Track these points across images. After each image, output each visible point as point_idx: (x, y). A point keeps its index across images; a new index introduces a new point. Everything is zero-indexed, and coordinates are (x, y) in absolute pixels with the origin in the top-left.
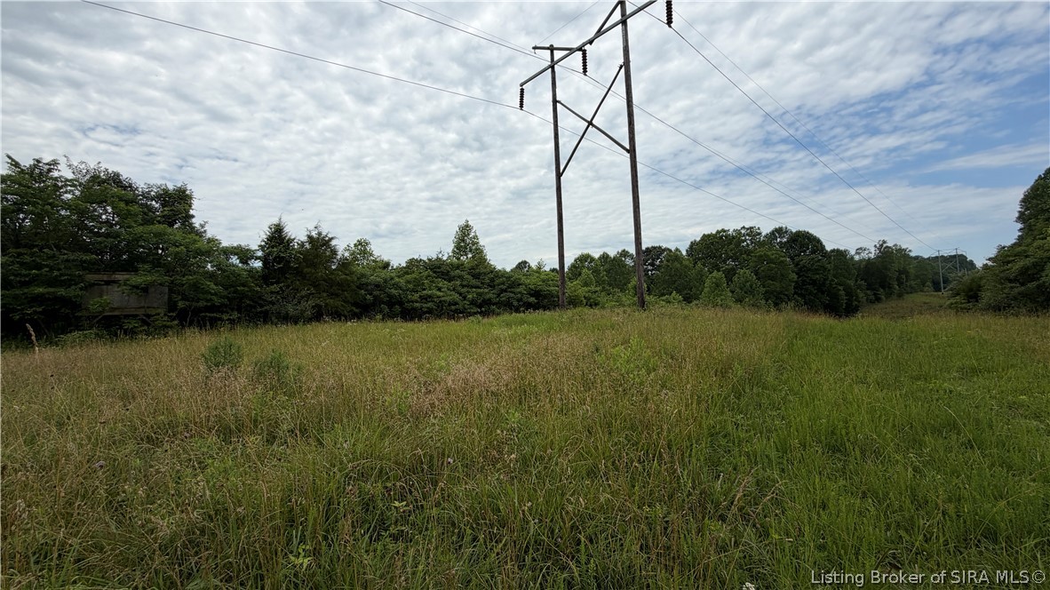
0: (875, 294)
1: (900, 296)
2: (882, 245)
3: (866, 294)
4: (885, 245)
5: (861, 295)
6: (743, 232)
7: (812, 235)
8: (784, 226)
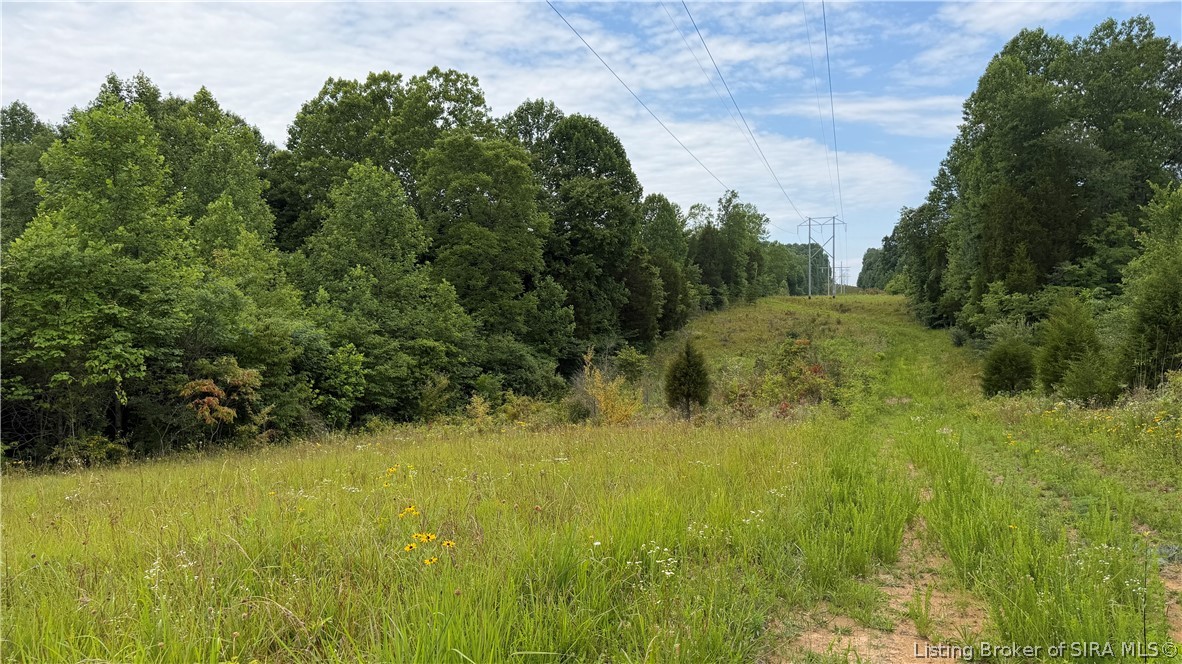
0: (714, 293)
1: (751, 299)
2: (729, 201)
3: (701, 293)
4: (735, 201)
5: (693, 292)
6: (435, 83)
7: (605, 131)
8: (547, 100)
